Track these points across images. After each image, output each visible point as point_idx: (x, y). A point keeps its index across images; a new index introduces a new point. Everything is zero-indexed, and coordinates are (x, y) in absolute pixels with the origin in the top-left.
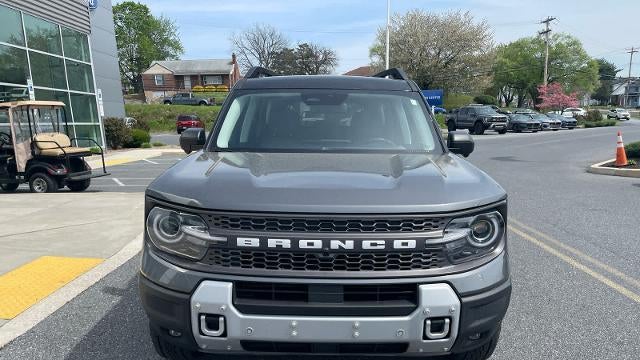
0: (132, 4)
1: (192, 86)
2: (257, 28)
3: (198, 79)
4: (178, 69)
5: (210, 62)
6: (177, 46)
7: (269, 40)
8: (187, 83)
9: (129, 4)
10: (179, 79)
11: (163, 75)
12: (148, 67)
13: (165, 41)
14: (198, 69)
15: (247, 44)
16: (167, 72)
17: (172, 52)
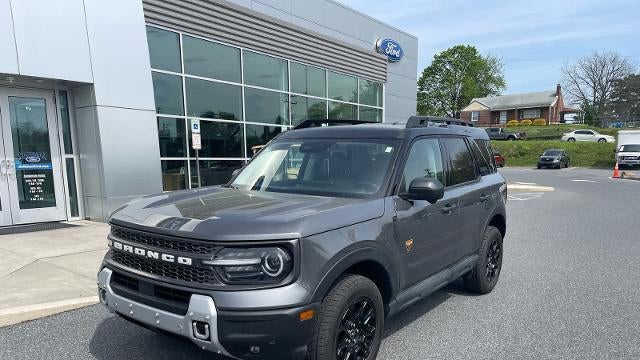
0: (462, 48)
1: (508, 121)
2: (596, 55)
3: (515, 113)
4: (495, 105)
5: (531, 96)
6: (500, 83)
7: (610, 67)
8: (503, 118)
9: (458, 47)
10: (495, 114)
11: (479, 112)
12: (468, 104)
13: (490, 79)
14: (517, 103)
15: (581, 73)
16: (484, 108)
17: (494, 89)
